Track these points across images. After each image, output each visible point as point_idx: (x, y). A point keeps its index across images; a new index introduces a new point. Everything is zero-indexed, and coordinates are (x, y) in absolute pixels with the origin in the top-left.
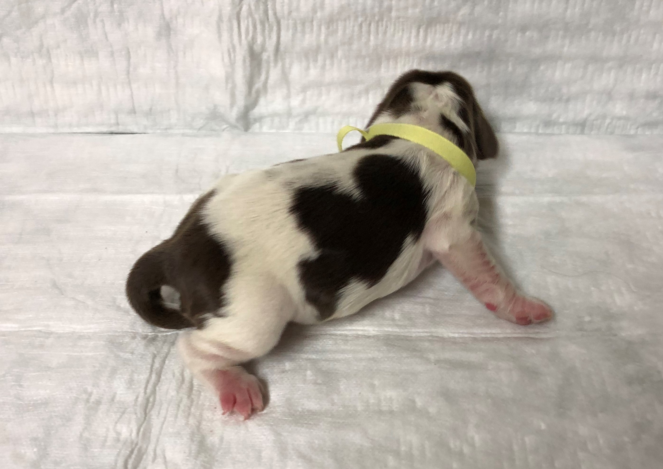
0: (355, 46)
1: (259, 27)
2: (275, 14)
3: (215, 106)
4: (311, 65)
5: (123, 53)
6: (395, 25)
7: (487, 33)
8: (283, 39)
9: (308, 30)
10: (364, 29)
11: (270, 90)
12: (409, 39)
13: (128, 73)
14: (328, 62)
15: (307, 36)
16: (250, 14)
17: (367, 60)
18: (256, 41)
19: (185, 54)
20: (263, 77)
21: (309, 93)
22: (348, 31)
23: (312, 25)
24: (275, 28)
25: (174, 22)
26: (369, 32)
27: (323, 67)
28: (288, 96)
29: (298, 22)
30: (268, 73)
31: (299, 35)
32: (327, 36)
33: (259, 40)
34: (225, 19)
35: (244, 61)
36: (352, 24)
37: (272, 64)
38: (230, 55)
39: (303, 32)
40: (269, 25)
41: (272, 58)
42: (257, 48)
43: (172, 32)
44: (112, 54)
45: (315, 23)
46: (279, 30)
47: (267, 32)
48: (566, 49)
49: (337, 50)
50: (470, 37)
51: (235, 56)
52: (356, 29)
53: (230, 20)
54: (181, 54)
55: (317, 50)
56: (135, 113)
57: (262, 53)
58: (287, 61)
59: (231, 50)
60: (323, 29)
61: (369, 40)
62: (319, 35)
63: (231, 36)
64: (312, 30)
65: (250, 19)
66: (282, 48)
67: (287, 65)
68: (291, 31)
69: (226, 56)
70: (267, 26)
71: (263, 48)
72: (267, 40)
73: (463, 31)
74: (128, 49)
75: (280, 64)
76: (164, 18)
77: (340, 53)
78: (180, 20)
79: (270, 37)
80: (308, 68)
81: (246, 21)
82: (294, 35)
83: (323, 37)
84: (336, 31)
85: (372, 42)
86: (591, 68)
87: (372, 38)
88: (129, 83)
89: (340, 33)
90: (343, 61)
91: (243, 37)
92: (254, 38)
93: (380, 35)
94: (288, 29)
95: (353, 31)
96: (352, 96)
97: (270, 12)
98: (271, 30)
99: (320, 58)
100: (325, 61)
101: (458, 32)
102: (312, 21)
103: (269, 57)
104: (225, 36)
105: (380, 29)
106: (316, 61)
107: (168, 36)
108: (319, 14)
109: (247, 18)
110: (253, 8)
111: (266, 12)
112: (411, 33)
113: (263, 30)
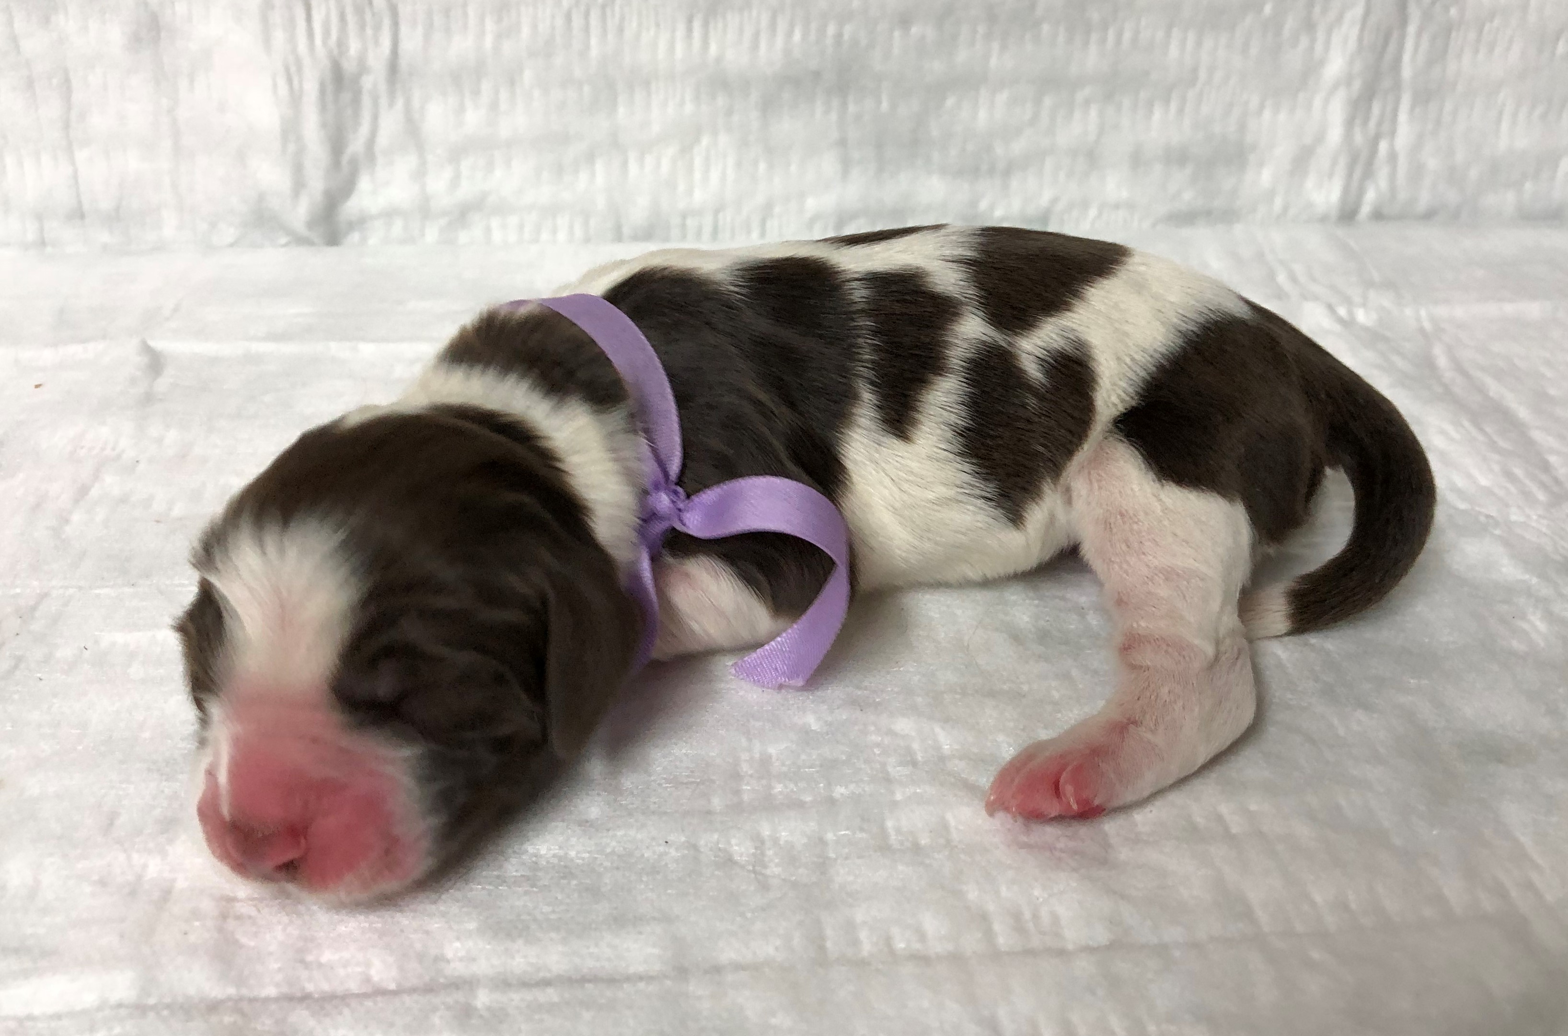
3: (261, 197)
5: (55, 81)
11: (380, 160)
13: (67, 126)
14: (504, 95)
17: (586, 89)
19: (192, 81)
20: (364, 129)
21: (465, 165)
27: (494, 106)
28: (420, 174)
30: (375, 118)
33: (354, 46)
37: (384, 101)
41: (383, 87)
42: (349, 66)
44: (30, 84)
47: (369, 32)
55: (479, 70)
56: (82, 216)
61: (587, 47)
63: (292, 39)
66: (403, 63)
67: (416, 103)
69: (282, 82)
74: (66, 71)
75: (400, 103)
77: (528, 75)
79: (377, 43)
80: (461, 109)
85: (594, 52)
86: (1048, 101)
87: (594, 41)
88: (69, 149)
90: (536, 93)
91: (318, 41)
92: (342, 43)
93: (610, 37)
95: (553, 28)
96: (559, 170)
98: (377, 28)
99: (486, 86)
106: (476, 92)
112: (673, 31)
113: (362, 27)
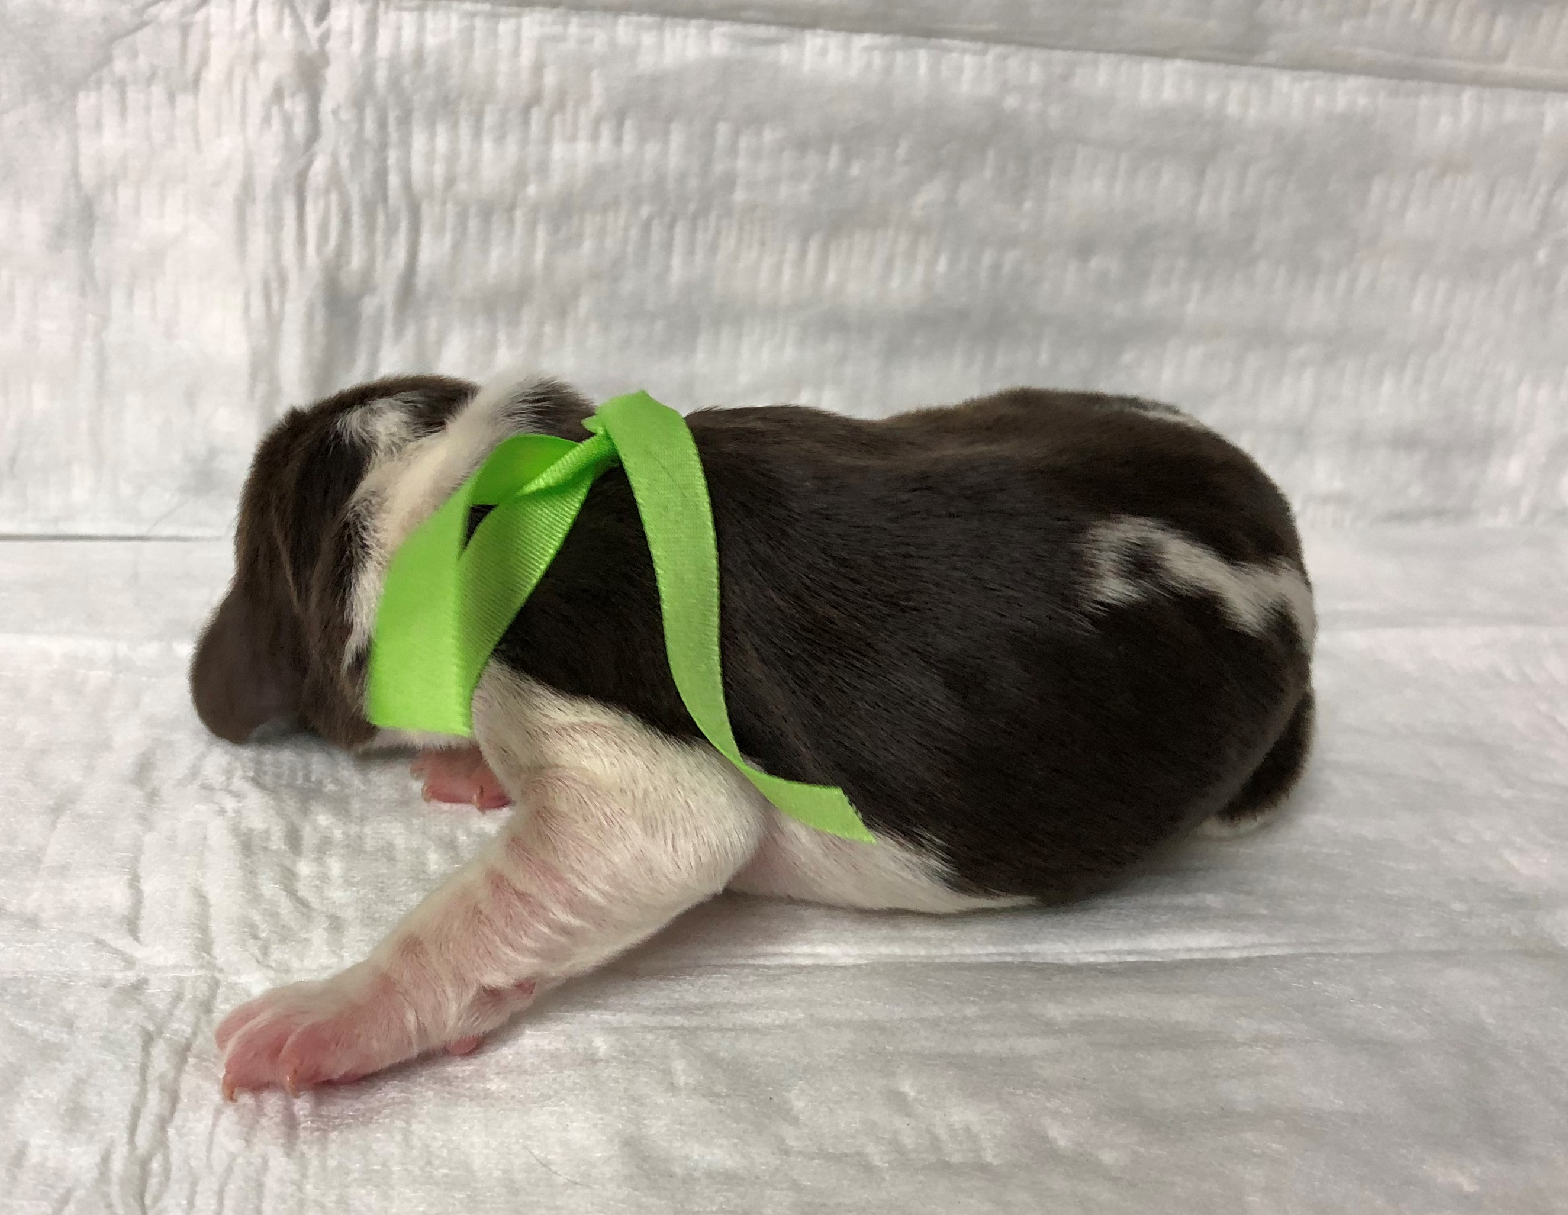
0: (627, 287)
1: (357, 220)
2: (407, 185)
4: (502, 337)
6: (741, 228)
7: (987, 258)
8: (426, 256)
9: (498, 233)
10: (657, 234)
12: (778, 269)
15: (496, 253)
16: (335, 179)
18: (348, 263)
22: (609, 242)
23: (511, 221)
24: (404, 225)
25: (108, 198)
26: (668, 246)
29: (473, 210)
31: (471, 246)
32: (552, 251)
34: (262, 191)
35: (310, 317)
36: (621, 222)
38: (267, 298)
39: (485, 241)
40: (387, 216)
43: (98, 230)
45: (519, 215)
46: (415, 230)
48: (1191, 308)
49: (576, 295)
50: (942, 265)
51: (282, 303)
52: (634, 233)
53: (275, 198)
54: (118, 297)
57: (360, 297)
58: (433, 323)
59: (274, 285)
60: (541, 233)
62: (529, 249)
64: (510, 233)
65: (334, 197)
68: (448, 238)
70: (381, 219)
71: (367, 283)
72: (380, 259)
73: (923, 252)
76: (78, 186)
78: (125, 194)
81: (322, 203)
82: (457, 247)
83: (539, 255)
84: (576, 240)
89: (587, 246)
94: (439, 230)
97: (394, 180)
100: (541, 324)
101: (911, 256)
102: (511, 208)
103: (381, 310)
104: (259, 240)
105: (700, 236)
107: (86, 238)
108: (532, 190)
109: (327, 191)
110: (345, 163)
111: (381, 176)
